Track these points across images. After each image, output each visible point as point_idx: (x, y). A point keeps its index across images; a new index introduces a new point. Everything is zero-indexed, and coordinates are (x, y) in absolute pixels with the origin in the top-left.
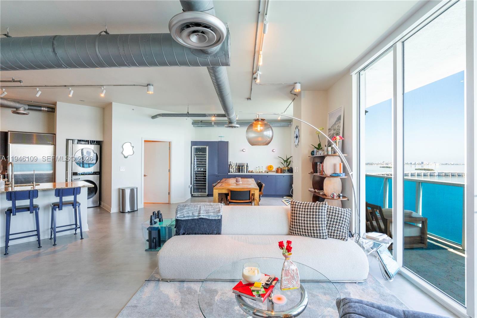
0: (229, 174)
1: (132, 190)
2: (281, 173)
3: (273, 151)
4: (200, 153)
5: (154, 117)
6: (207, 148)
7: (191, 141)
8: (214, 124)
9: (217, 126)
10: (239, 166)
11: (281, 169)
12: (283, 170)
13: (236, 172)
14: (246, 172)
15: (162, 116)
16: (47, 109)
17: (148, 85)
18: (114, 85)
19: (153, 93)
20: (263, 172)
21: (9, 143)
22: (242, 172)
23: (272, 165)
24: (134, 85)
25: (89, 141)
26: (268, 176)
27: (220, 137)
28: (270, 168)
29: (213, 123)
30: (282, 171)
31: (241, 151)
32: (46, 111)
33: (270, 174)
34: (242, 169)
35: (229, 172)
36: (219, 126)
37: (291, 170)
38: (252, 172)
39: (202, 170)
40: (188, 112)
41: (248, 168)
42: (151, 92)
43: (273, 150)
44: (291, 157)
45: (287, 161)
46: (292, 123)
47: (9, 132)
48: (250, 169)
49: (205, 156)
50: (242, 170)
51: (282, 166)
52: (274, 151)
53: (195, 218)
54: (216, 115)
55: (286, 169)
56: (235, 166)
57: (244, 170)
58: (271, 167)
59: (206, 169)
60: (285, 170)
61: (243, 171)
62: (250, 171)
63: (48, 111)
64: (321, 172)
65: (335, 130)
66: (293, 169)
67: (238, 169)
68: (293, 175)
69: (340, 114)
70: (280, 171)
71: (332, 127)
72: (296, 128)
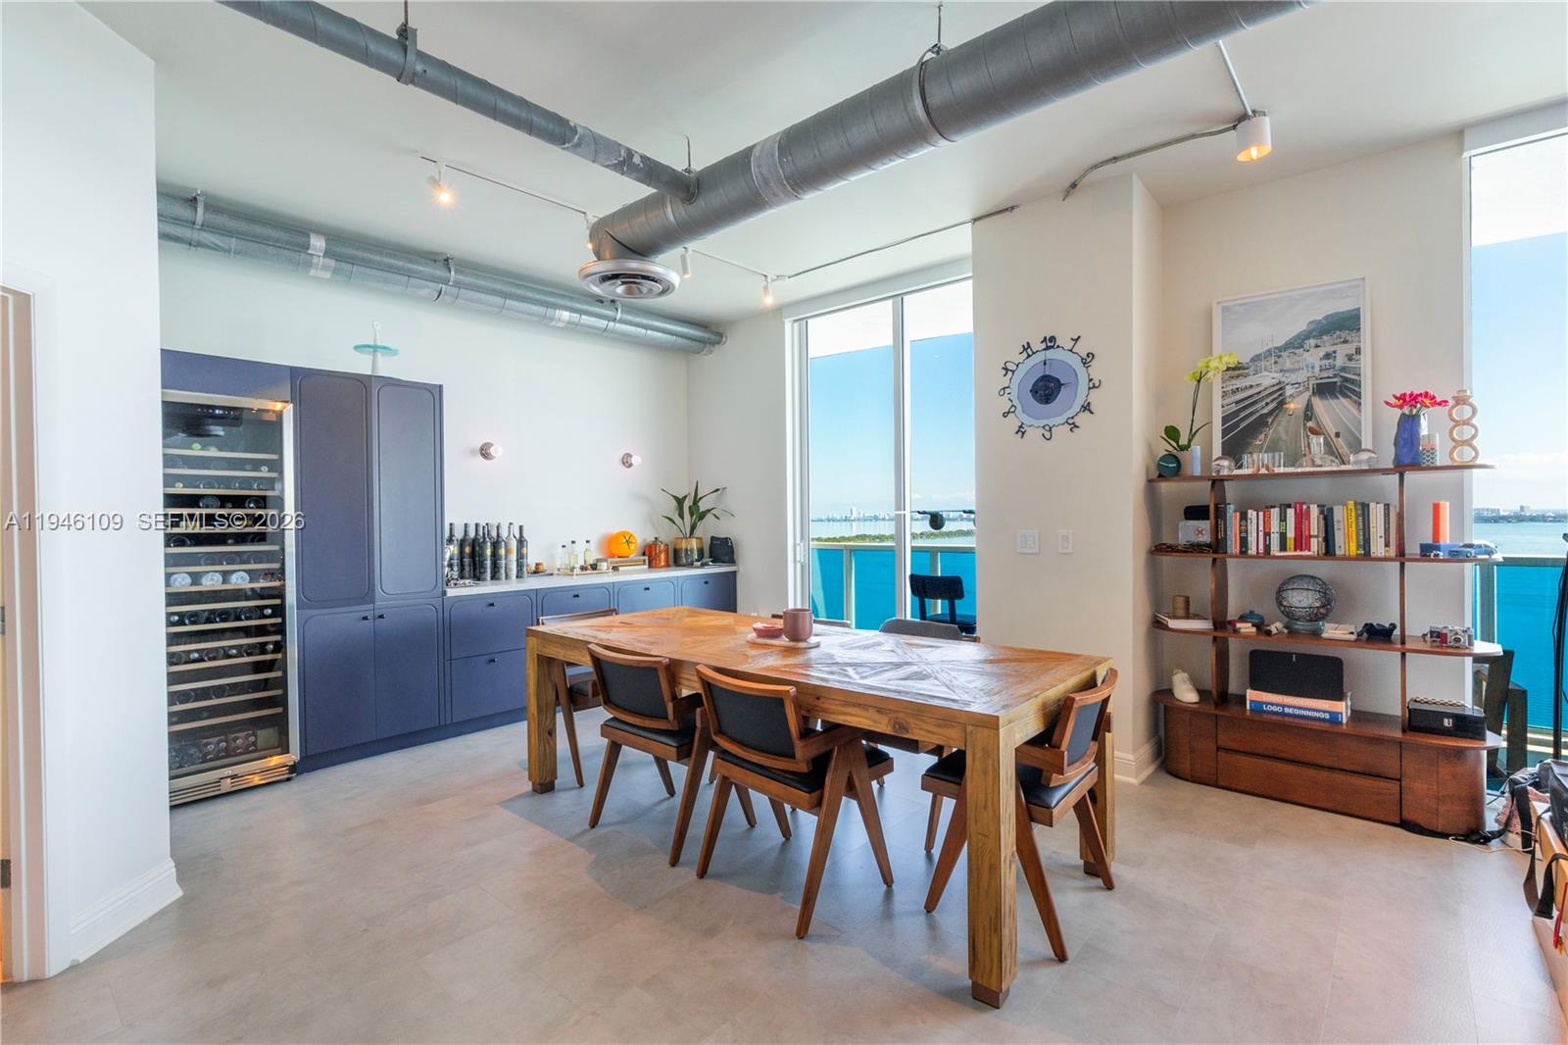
0: (450, 592)
2: (671, 566)
10: (474, 543)
11: (667, 546)
12: (676, 552)
14: (519, 576)
22: (495, 576)
28: (613, 549)
30: (676, 559)
31: (473, 452)
34: (495, 555)
37: (722, 550)
38: (537, 571)
41: (524, 551)
44: (717, 490)
48: (531, 556)
50: (494, 571)
51: (668, 534)
52: (631, 460)
55: (694, 544)
57: (506, 568)
58: (624, 539)
59: (279, 575)
60: (686, 550)
61: (501, 573)
64: (1290, 543)
65: (1292, 371)
66: (732, 547)
67: (467, 560)
68: (734, 573)
69: (1343, 306)
70: (663, 556)
71: (1256, 359)
72: (1037, 346)
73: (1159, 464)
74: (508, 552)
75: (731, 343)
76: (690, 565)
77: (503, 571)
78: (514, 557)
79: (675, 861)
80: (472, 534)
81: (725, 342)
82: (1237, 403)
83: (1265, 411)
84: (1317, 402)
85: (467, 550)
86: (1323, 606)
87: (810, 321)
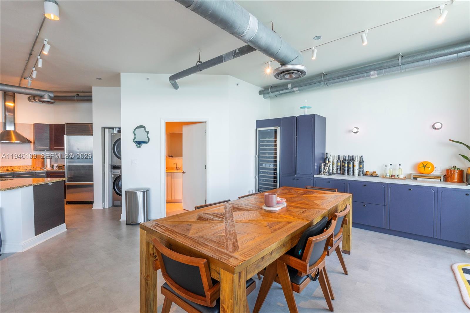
0: (316, 176)
2: (461, 181)
3: (435, 128)
6: (278, 129)
10: (344, 162)
13: (337, 173)
14: (359, 175)
22: (348, 175)
23: (432, 162)
26: (410, 188)
28: (422, 168)
33: (421, 182)
34: (349, 167)
35: (320, 172)
38: (373, 175)
39: (272, 166)
41: (362, 166)
43: (433, 125)
48: (367, 168)
49: (276, 143)
50: (349, 171)
52: (437, 126)
56: (336, 160)
57: (353, 170)
58: (426, 165)
59: (276, 166)
61: (351, 172)
62: (368, 173)
67: (342, 168)
74: (353, 166)
78: (357, 167)
85: (342, 164)
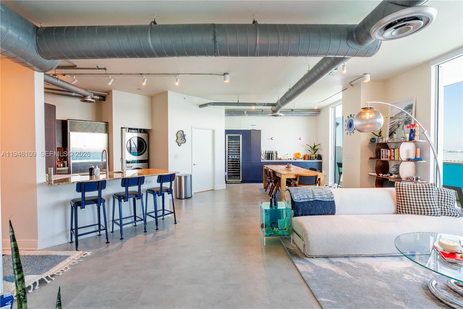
1: (186, 177)
2: (308, 160)
4: (233, 141)
5: (201, 106)
6: (241, 136)
7: (225, 130)
8: (247, 113)
9: (248, 115)
10: (269, 154)
11: (308, 156)
12: (310, 157)
13: (265, 159)
14: (276, 160)
15: (213, 105)
16: (99, 98)
17: (225, 74)
18: (191, 74)
19: (229, 81)
20: (292, 159)
21: (69, 132)
22: (272, 160)
23: (300, 153)
24: (211, 74)
25: (138, 129)
26: (298, 163)
27: (252, 126)
28: (297, 155)
29: (245, 112)
30: (310, 158)
31: (270, 139)
32: (97, 99)
33: (298, 160)
34: (272, 156)
35: (261, 160)
36: (250, 115)
37: (320, 157)
38: (280, 159)
39: (236, 157)
40: (238, 101)
41: (277, 155)
42: (226, 81)
44: (319, 144)
45: (314, 149)
46: (320, 112)
47: (69, 120)
49: (239, 144)
50: (272, 158)
51: (309, 154)
52: (301, 139)
53: (311, 200)
54: (266, 104)
55: (314, 155)
56: (264, 153)
58: (299, 154)
59: (240, 157)
60: (312, 157)
63: (99, 100)
64: (389, 157)
65: (401, 118)
66: (321, 156)
67: (268, 157)
68: (322, 162)
69: (410, 103)
70: (307, 158)
71: (396, 116)
72: (350, 116)
73: (370, 140)
74: (274, 155)
75: (322, 113)
76: (314, 159)
77: (273, 158)
78: (275, 156)
79: (269, 195)
80: (269, 152)
81: (321, 113)
82: (392, 126)
83: (396, 128)
84: (404, 125)
85: (268, 155)
86: (397, 171)
87: (336, 107)
